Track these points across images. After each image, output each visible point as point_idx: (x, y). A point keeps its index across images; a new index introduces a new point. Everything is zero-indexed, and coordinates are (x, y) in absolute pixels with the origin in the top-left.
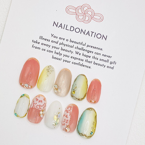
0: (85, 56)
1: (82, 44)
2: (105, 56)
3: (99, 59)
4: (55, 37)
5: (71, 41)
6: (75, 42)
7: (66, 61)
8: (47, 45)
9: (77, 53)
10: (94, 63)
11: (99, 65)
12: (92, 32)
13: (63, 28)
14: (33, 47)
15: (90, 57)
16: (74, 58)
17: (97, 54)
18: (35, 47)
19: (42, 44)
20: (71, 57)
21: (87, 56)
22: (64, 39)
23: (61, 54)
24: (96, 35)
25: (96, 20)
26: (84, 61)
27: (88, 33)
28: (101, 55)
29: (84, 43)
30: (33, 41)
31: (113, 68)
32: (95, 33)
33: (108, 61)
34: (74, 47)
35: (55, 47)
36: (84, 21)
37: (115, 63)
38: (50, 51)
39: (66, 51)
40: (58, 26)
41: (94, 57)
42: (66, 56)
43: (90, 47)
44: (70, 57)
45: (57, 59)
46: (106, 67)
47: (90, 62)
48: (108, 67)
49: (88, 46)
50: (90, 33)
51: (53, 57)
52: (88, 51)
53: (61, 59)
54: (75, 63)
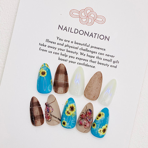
0: (90, 56)
1: (86, 46)
2: (108, 55)
3: (103, 59)
4: (60, 39)
5: (75, 43)
6: (80, 44)
7: (72, 62)
8: (53, 48)
9: (81, 54)
10: (98, 63)
11: (103, 64)
12: (96, 34)
13: (68, 30)
14: (40, 50)
15: (94, 57)
16: (79, 59)
17: (101, 54)
18: (42, 50)
19: (49, 47)
20: (77, 58)
21: (91, 57)
22: (69, 41)
23: (66, 56)
24: (99, 37)
25: (98, 22)
26: (89, 61)
27: (91, 35)
28: (105, 55)
29: (88, 44)
30: (40, 44)
31: (116, 67)
32: (98, 35)
33: (111, 60)
34: (79, 49)
35: (61, 49)
36: (87, 23)
37: (118, 62)
38: (56, 53)
39: (72, 52)
40: (63, 29)
41: (98, 58)
42: (72, 57)
43: (94, 47)
44: (75, 58)
45: (63, 60)
46: (109, 66)
47: (94, 62)
48: (111, 66)
49: (92, 47)
50: (94, 35)
51: (59, 59)
52: (92, 52)
53: (67, 60)
54: (80, 64)
